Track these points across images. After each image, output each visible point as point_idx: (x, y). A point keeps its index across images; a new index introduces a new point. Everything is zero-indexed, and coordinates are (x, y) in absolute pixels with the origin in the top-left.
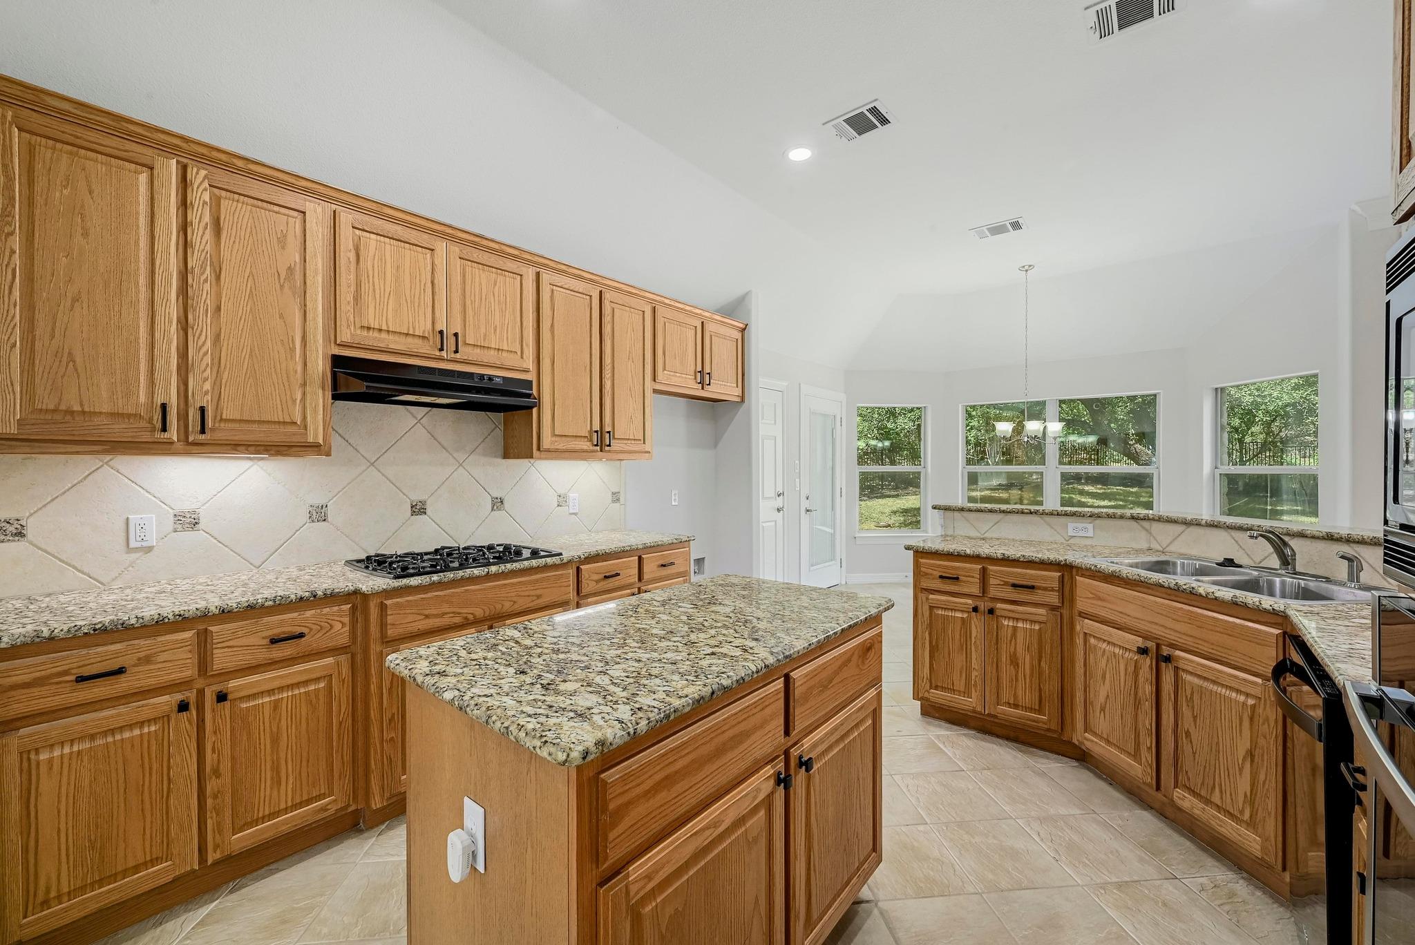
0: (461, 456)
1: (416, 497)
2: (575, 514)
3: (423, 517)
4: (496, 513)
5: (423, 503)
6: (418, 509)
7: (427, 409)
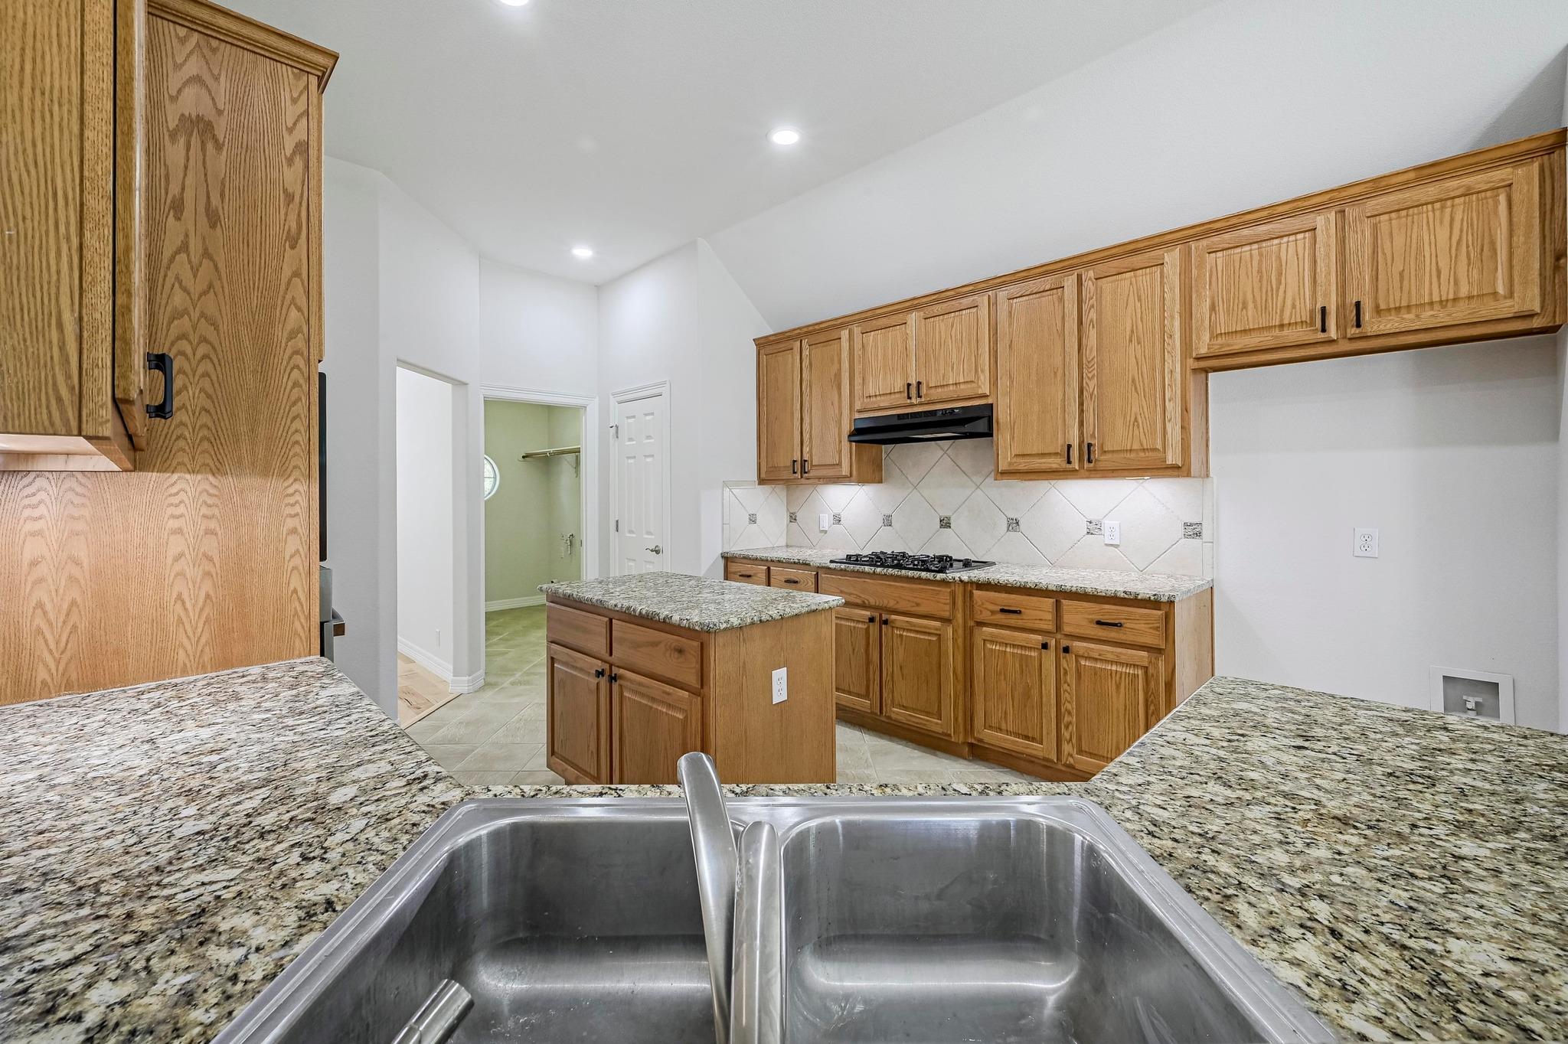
0: (977, 479)
1: (944, 513)
2: (1116, 546)
3: (949, 529)
4: (1012, 534)
5: (949, 518)
6: (945, 523)
7: (950, 442)
